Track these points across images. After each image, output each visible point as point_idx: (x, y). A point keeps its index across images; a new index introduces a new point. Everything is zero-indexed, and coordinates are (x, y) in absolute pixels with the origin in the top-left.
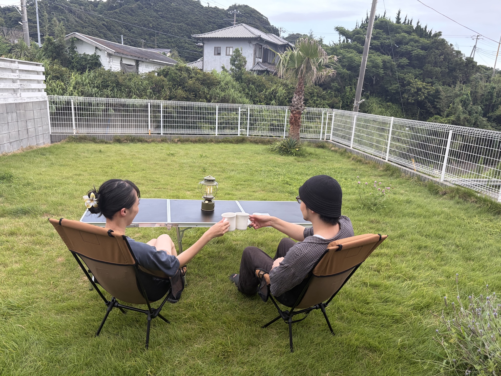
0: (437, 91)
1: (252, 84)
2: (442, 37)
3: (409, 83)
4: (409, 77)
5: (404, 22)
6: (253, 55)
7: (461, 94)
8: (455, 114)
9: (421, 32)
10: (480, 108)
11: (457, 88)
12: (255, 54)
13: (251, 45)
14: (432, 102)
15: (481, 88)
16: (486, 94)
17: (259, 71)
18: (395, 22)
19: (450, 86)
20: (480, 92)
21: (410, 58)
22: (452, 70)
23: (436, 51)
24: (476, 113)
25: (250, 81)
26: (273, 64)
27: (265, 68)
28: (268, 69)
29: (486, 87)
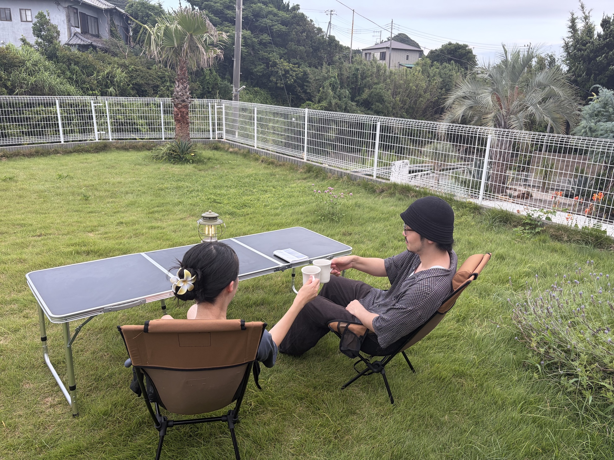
0: (305, 73)
1: (75, 65)
3: (275, 64)
4: (274, 56)
6: (66, 22)
7: (329, 77)
8: (326, 99)
9: (278, 3)
10: (347, 92)
11: (324, 70)
12: (69, 21)
13: (61, 8)
14: (302, 86)
15: (346, 70)
16: (351, 76)
17: (80, 45)
19: (317, 68)
20: (346, 74)
21: (271, 34)
22: (316, 50)
23: (298, 27)
24: (345, 97)
25: (70, 61)
26: (98, 36)
27: (88, 41)
28: (94, 43)
29: (350, 68)
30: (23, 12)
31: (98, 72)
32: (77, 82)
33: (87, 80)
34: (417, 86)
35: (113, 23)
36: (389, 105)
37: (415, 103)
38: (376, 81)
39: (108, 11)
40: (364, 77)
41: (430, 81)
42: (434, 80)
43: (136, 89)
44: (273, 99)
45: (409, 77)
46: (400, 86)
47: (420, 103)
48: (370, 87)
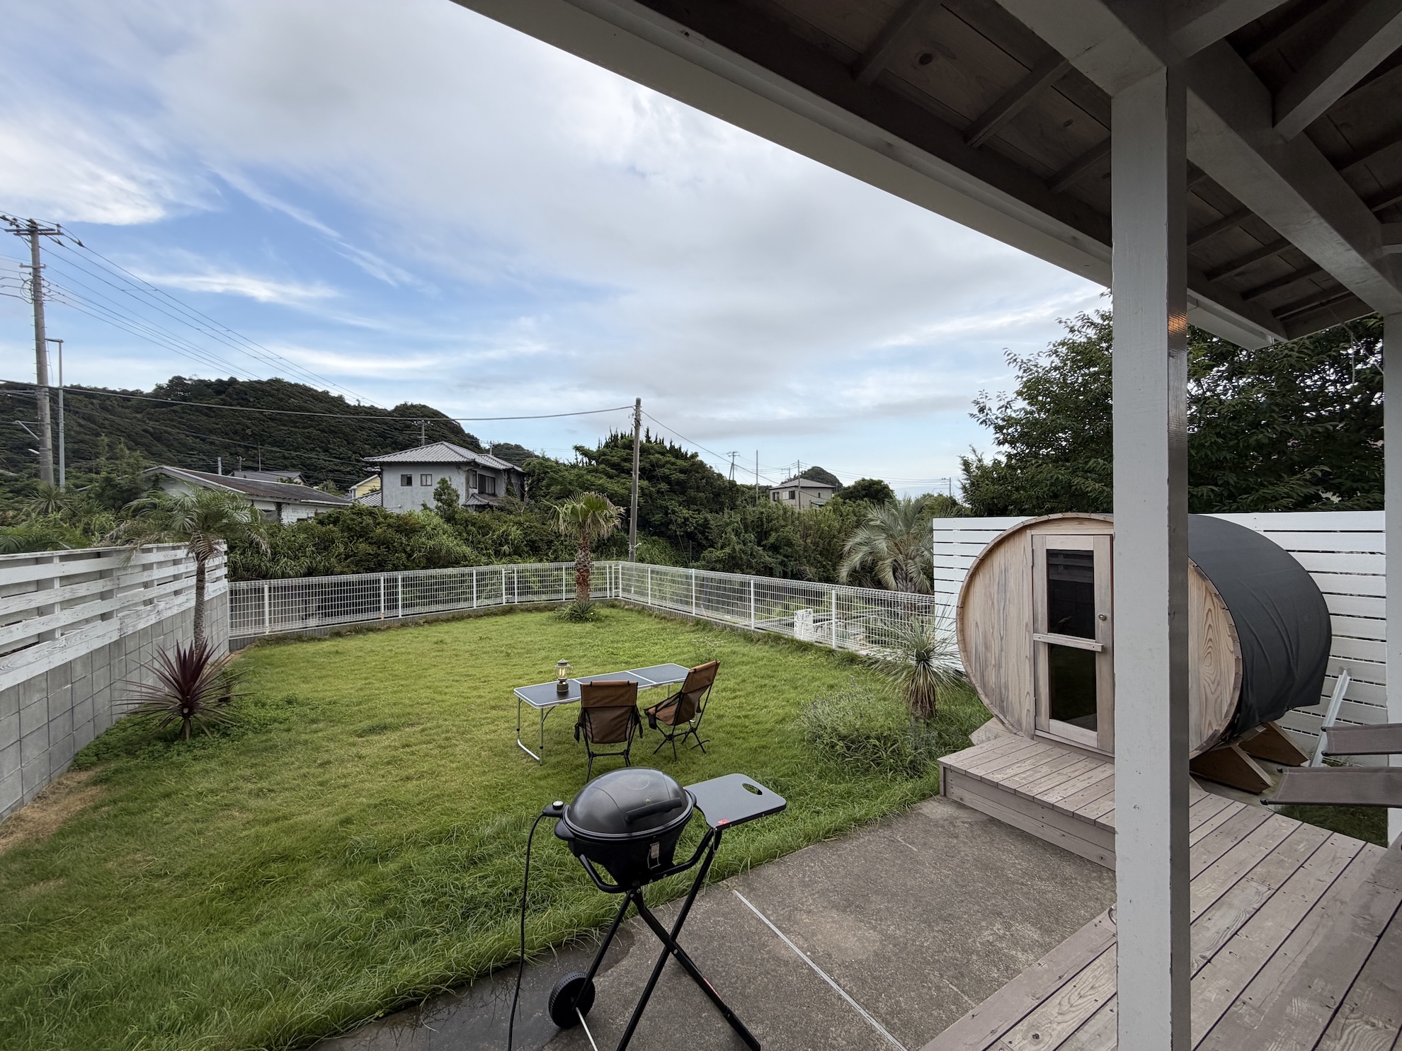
0: (706, 519)
1: (472, 526)
2: (699, 458)
3: (674, 512)
4: (673, 504)
5: (656, 441)
6: (464, 484)
7: (732, 522)
8: (729, 545)
9: (676, 453)
10: (753, 536)
11: (726, 516)
12: (468, 483)
13: (462, 472)
14: (703, 533)
15: (750, 514)
16: (756, 520)
17: (476, 505)
18: (644, 442)
19: (718, 513)
20: (750, 518)
21: (669, 483)
22: (717, 495)
24: (750, 542)
25: (467, 522)
26: (494, 495)
27: (485, 502)
28: (491, 503)
29: (754, 511)
30: (424, 478)
31: (494, 531)
32: (472, 542)
33: (483, 540)
34: (829, 527)
35: (510, 483)
36: (798, 549)
37: (829, 544)
38: (783, 523)
39: (504, 470)
40: (769, 520)
41: (843, 520)
42: (848, 519)
43: (530, 546)
44: (672, 547)
45: (820, 518)
46: (810, 528)
47: (835, 545)
48: (777, 530)
